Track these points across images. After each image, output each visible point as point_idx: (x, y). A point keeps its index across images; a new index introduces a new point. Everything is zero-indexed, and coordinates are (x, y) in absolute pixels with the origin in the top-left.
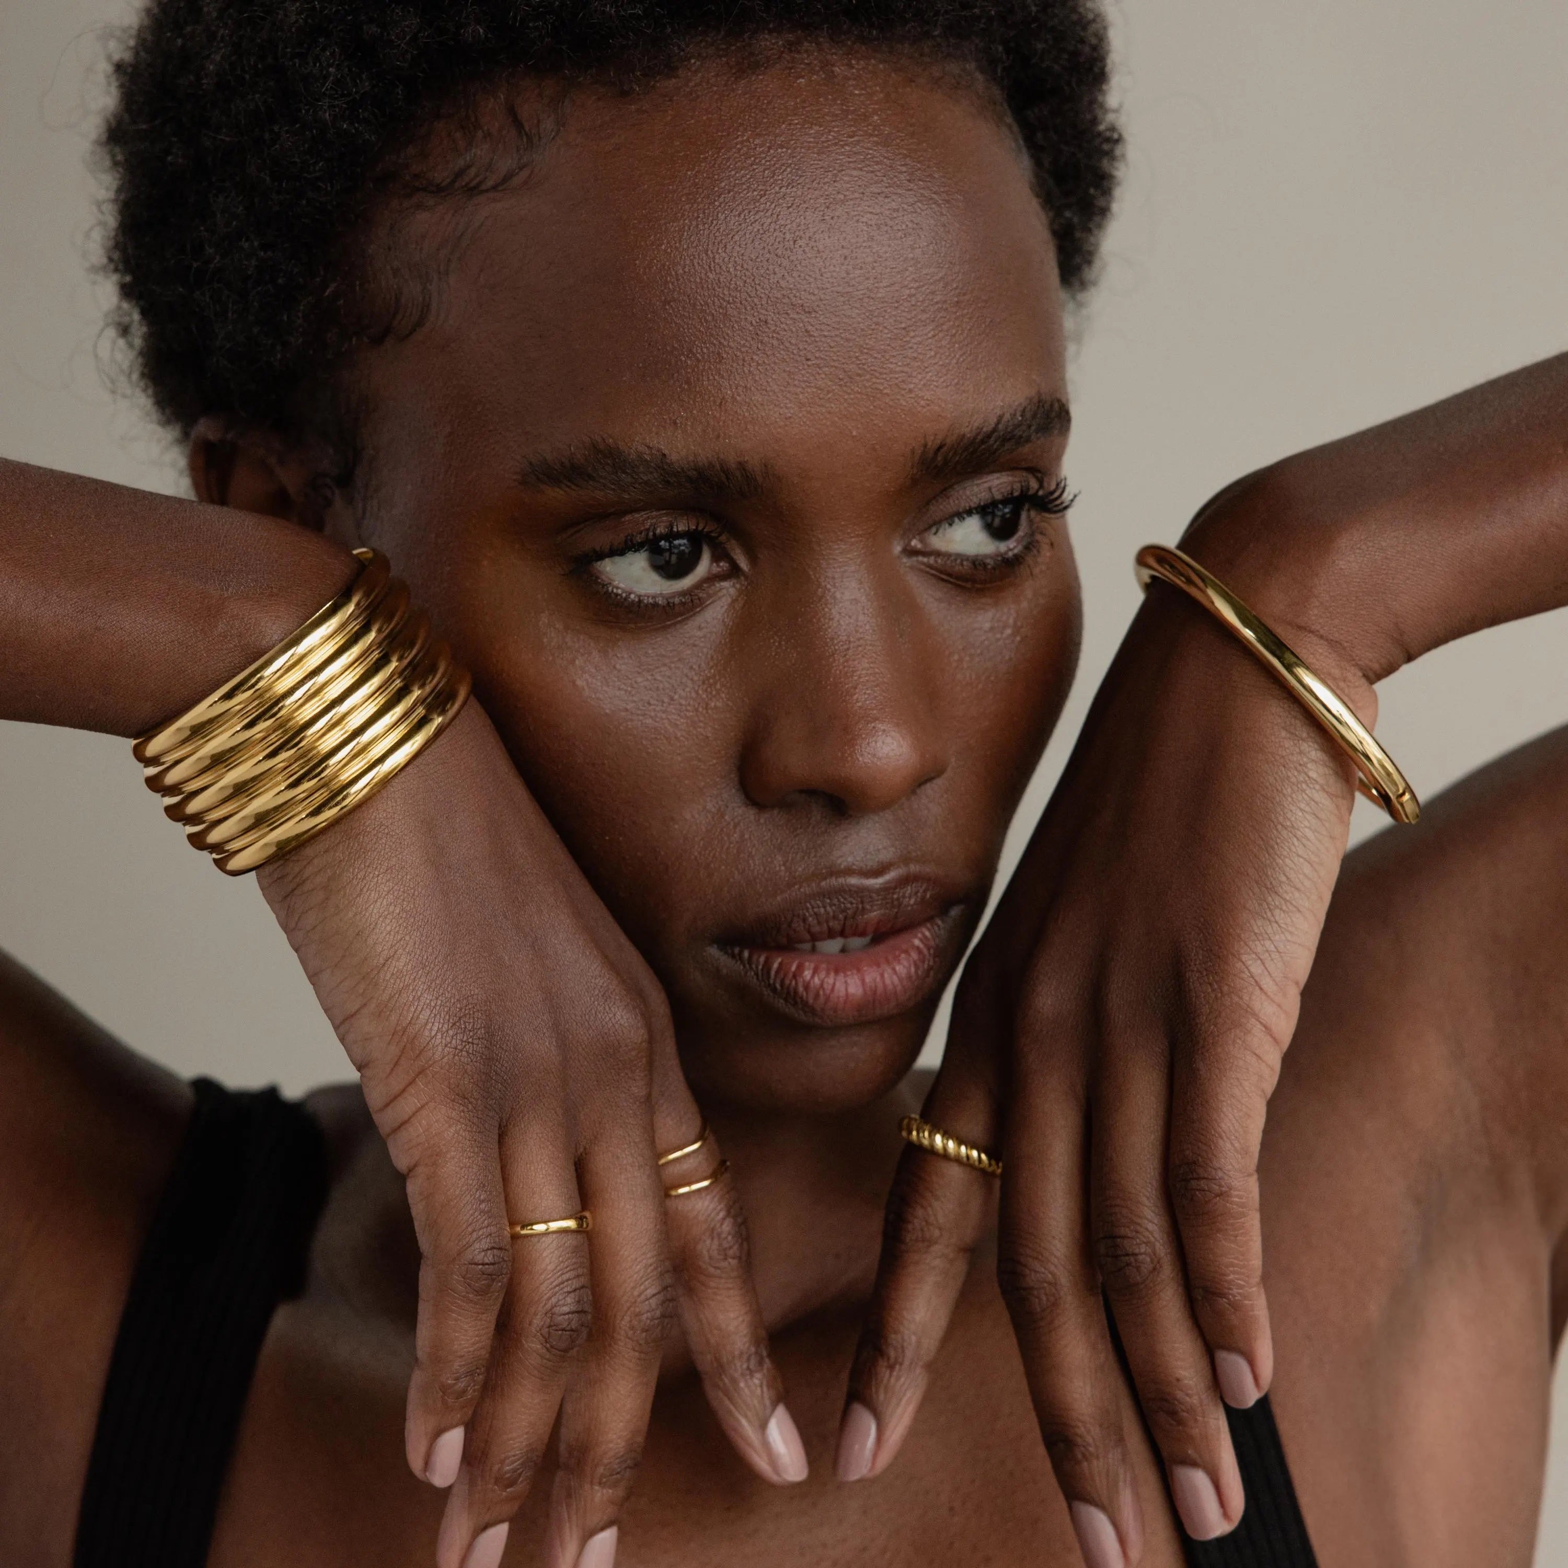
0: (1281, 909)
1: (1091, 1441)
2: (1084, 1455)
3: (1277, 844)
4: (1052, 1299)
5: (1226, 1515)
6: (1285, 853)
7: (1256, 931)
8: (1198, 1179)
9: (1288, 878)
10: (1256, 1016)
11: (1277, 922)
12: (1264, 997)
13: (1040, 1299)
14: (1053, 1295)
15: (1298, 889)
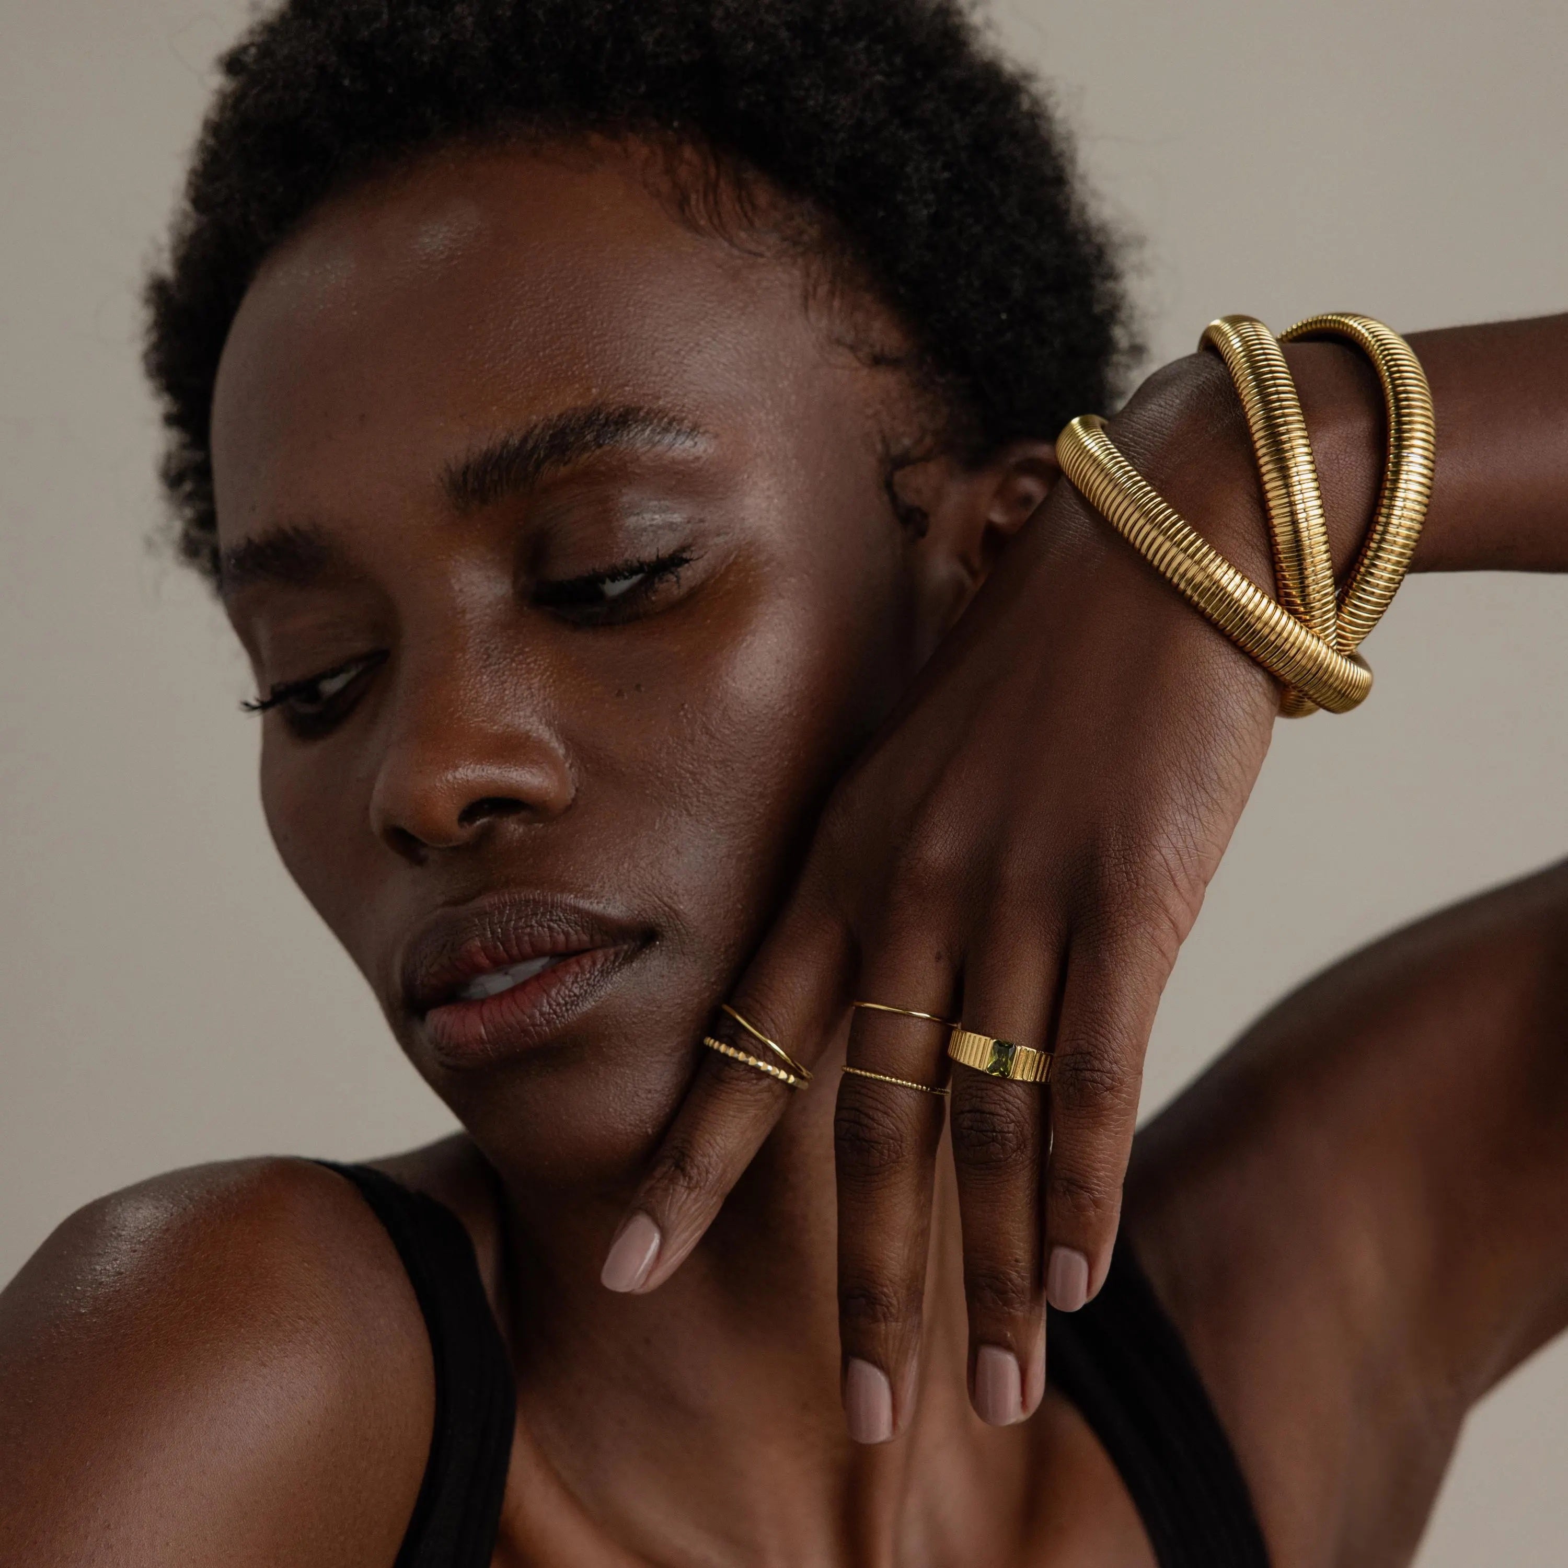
0: (1207, 807)
1: (895, 1302)
2: (884, 1315)
3: (1215, 740)
4: (894, 1156)
5: (1024, 1404)
6: (1221, 751)
7: (1180, 826)
8: (1093, 1070)
9: (1219, 778)
10: (1166, 911)
11: (1200, 819)
12: (1176, 893)
13: (882, 1153)
14: (896, 1152)
15: (1226, 790)
